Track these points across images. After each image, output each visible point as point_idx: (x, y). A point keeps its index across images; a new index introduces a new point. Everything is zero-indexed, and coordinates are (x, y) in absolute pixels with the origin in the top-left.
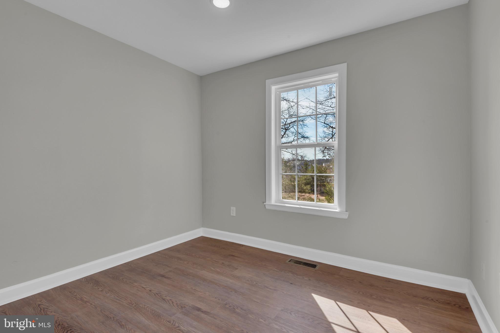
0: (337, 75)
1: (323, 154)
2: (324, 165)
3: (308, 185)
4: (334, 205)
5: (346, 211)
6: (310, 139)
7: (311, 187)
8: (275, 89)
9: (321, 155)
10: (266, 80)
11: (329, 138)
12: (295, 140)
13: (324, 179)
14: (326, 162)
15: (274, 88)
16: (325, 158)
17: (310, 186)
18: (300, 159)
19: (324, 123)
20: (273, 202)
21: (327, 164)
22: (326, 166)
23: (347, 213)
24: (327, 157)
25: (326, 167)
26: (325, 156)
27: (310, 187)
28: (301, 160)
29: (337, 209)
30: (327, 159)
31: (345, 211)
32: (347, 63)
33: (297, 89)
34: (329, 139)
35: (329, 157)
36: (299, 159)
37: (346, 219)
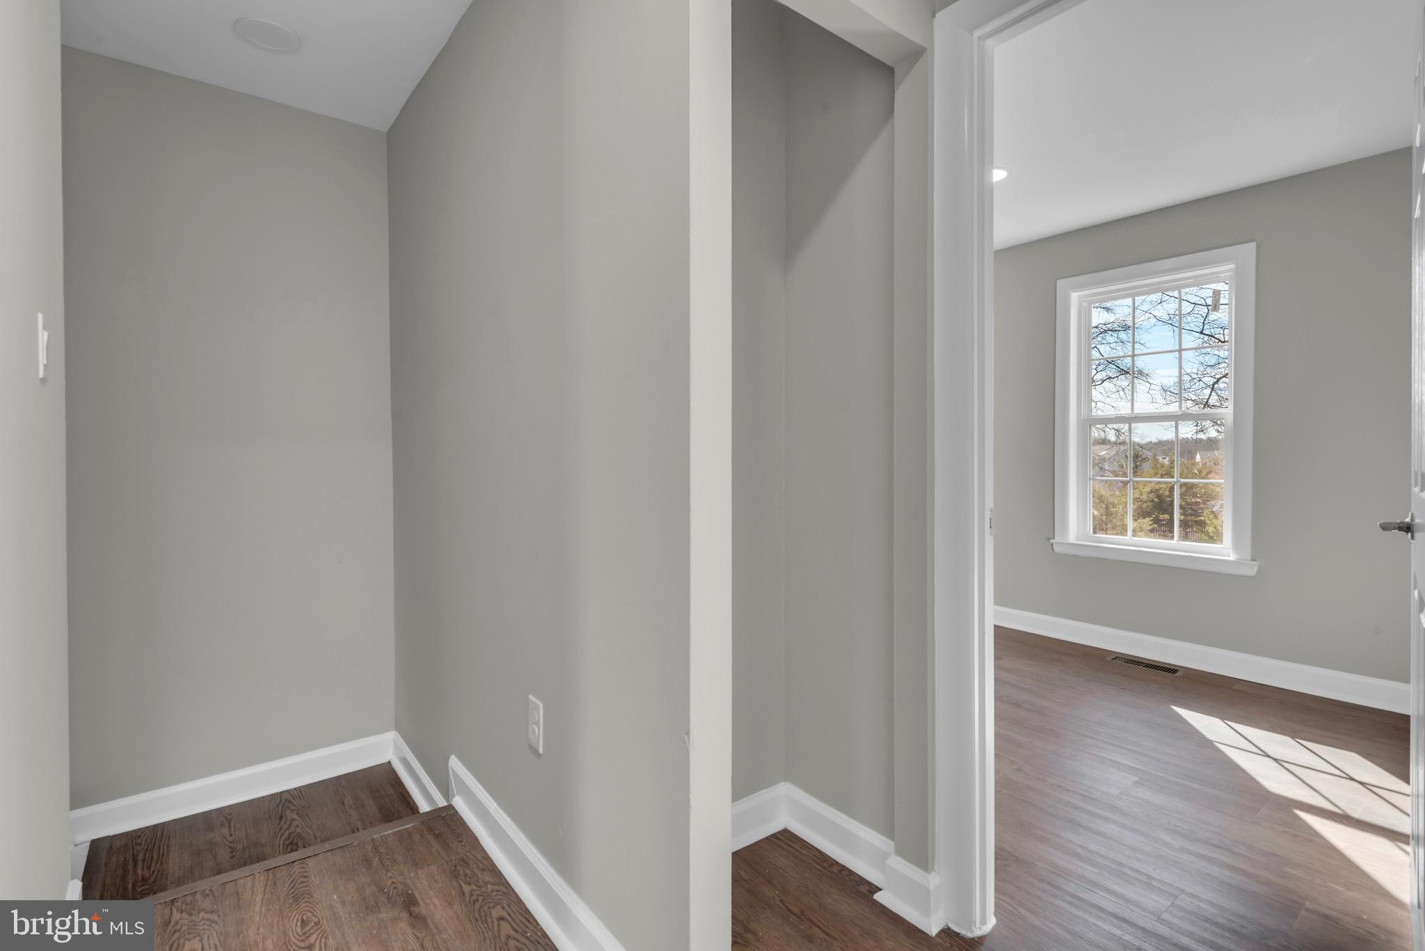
0: (1233, 266)
1: (1197, 426)
2: (1202, 458)
3: (1144, 518)
4: (1221, 548)
5: (1253, 560)
6: (1149, 380)
7: (1155, 523)
8: (1079, 296)
9: (1189, 429)
10: (1058, 281)
11: (1218, 377)
12: (1097, 383)
13: (1197, 502)
14: (1206, 450)
15: (1075, 297)
16: (1201, 436)
17: (1152, 520)
18: (1113, 438)
19: (1201, 333)
20: (1072, 537)
21: (1209, 454)
22: (1208, 463)
23: (1255, 563)
24: (1212, 433)
25: (1206, 463)
26: (1203, 431)
27: (1151, 523)
28: (1115, 443)
29: (1229, 556)
30: (1209, 439)
31: (1249, 558)
32: (1257, 243)
33: (1133, 296)
34: (1218, 380)
35: (1218, 431)
36: (1109, 441)
37: (1252, 577)
